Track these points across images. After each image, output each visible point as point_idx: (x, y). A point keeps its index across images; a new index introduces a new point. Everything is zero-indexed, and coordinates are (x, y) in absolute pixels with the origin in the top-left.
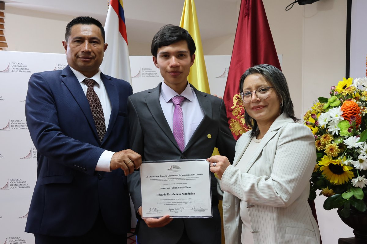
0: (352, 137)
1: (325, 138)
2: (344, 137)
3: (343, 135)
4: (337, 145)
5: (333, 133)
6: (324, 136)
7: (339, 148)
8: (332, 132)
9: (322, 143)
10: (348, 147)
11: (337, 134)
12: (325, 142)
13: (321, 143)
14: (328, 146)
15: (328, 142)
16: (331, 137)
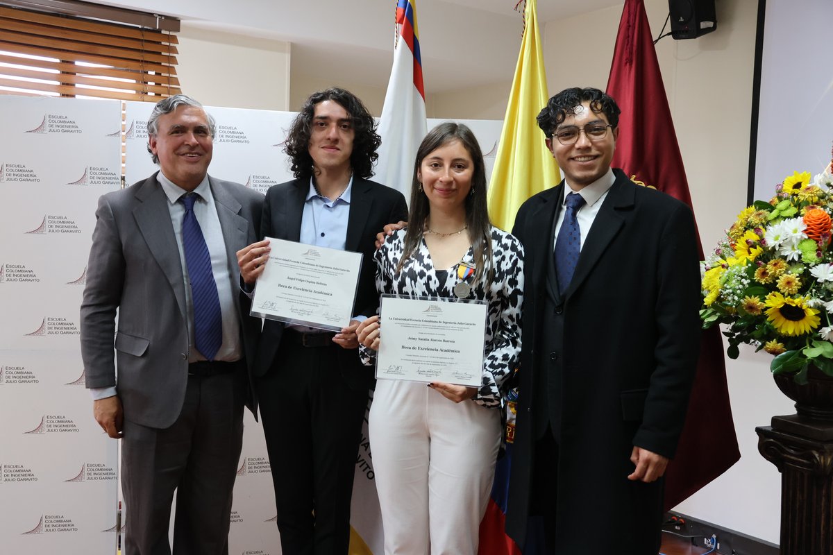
0: (822, 265)
1: (775, 265)
2: (809, 264)
3: (806, 262)
4: (797, 277)
5: (790, 258)
6: (772, 262)
7: (799, 281)
8: (787, 256)
9: (770, 273)
10: (818, 280)
11: (796, 259)
12: (775, 271)
13: (768, 273)
14: (783, 278)
15: (780, 271)
16: (785, 264)
